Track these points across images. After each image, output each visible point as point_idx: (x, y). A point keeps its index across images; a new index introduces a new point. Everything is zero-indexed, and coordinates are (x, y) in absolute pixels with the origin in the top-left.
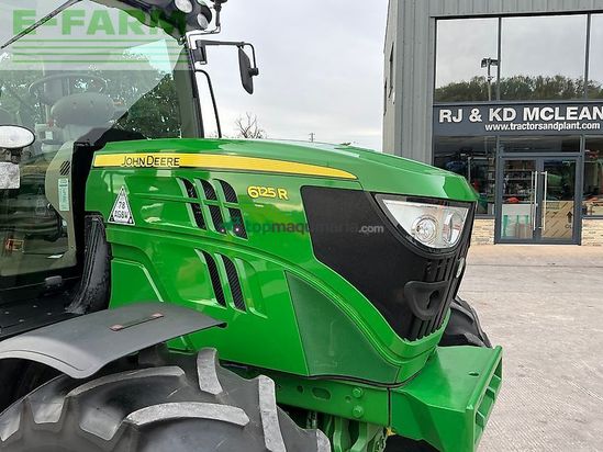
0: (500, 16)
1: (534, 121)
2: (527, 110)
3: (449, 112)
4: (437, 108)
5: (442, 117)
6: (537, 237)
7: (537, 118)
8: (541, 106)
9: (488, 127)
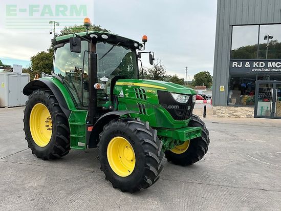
0: (259, 25)
1: (272, 68)
2: (269, 63)
3: (237, 63)
4: (231, 62)
5: (233, 65)
6: (272, 116)
7: (274, 67)
8: (276, 61)
9: (253, 70)
